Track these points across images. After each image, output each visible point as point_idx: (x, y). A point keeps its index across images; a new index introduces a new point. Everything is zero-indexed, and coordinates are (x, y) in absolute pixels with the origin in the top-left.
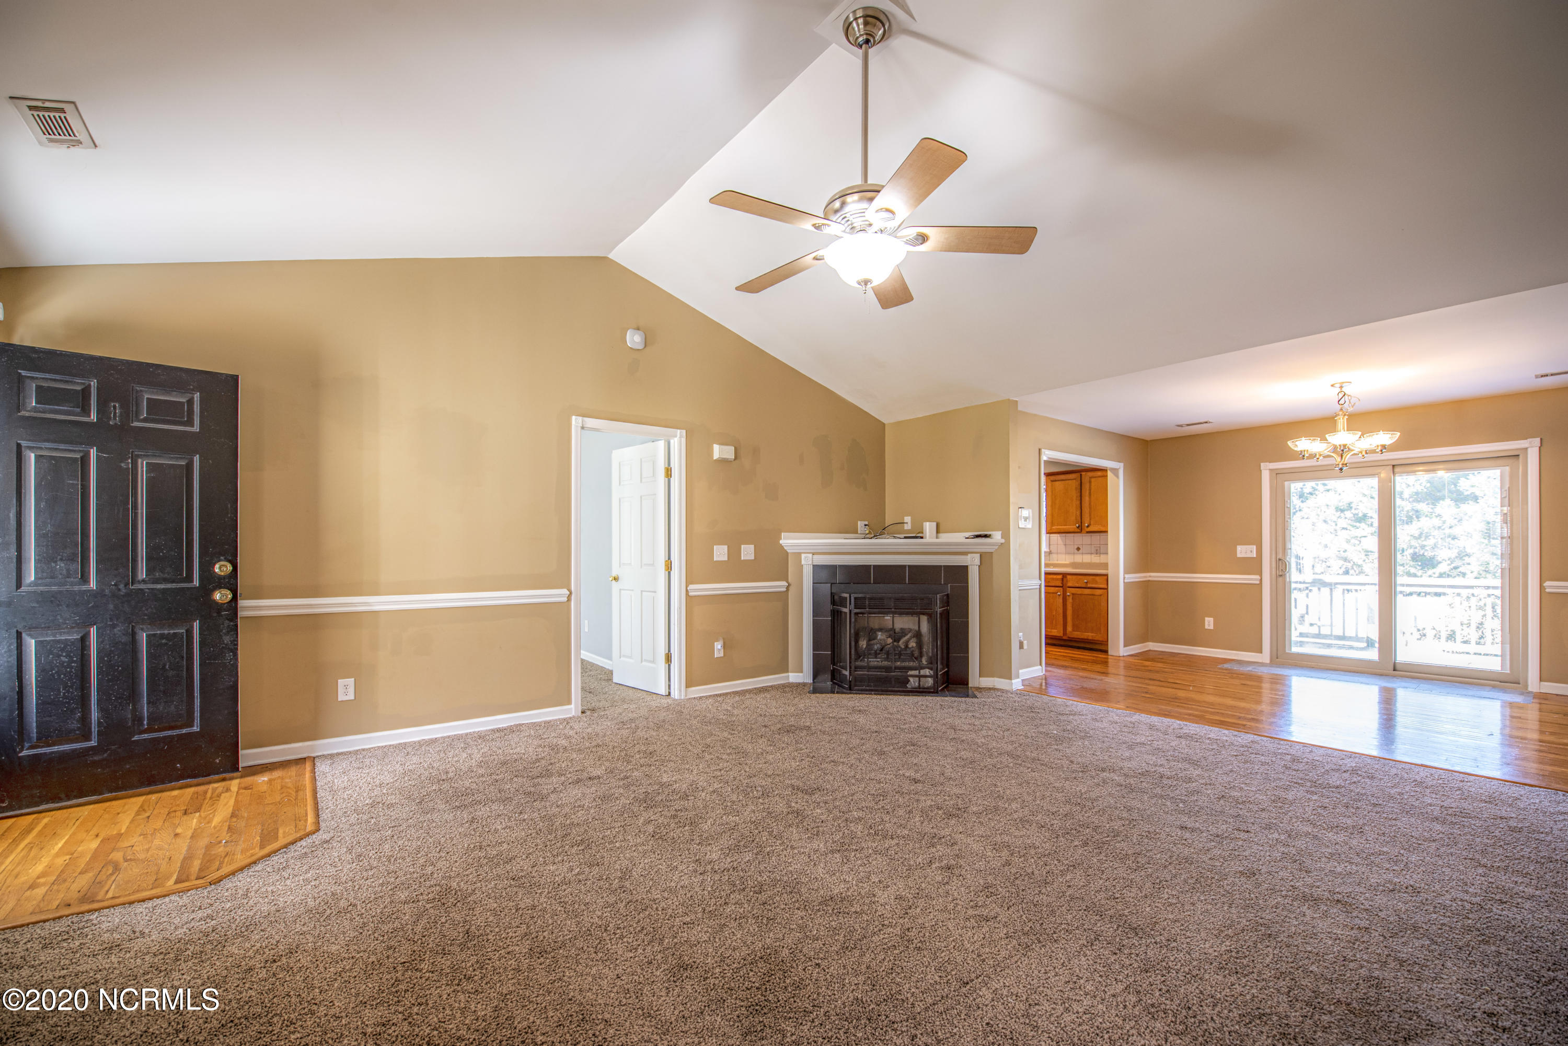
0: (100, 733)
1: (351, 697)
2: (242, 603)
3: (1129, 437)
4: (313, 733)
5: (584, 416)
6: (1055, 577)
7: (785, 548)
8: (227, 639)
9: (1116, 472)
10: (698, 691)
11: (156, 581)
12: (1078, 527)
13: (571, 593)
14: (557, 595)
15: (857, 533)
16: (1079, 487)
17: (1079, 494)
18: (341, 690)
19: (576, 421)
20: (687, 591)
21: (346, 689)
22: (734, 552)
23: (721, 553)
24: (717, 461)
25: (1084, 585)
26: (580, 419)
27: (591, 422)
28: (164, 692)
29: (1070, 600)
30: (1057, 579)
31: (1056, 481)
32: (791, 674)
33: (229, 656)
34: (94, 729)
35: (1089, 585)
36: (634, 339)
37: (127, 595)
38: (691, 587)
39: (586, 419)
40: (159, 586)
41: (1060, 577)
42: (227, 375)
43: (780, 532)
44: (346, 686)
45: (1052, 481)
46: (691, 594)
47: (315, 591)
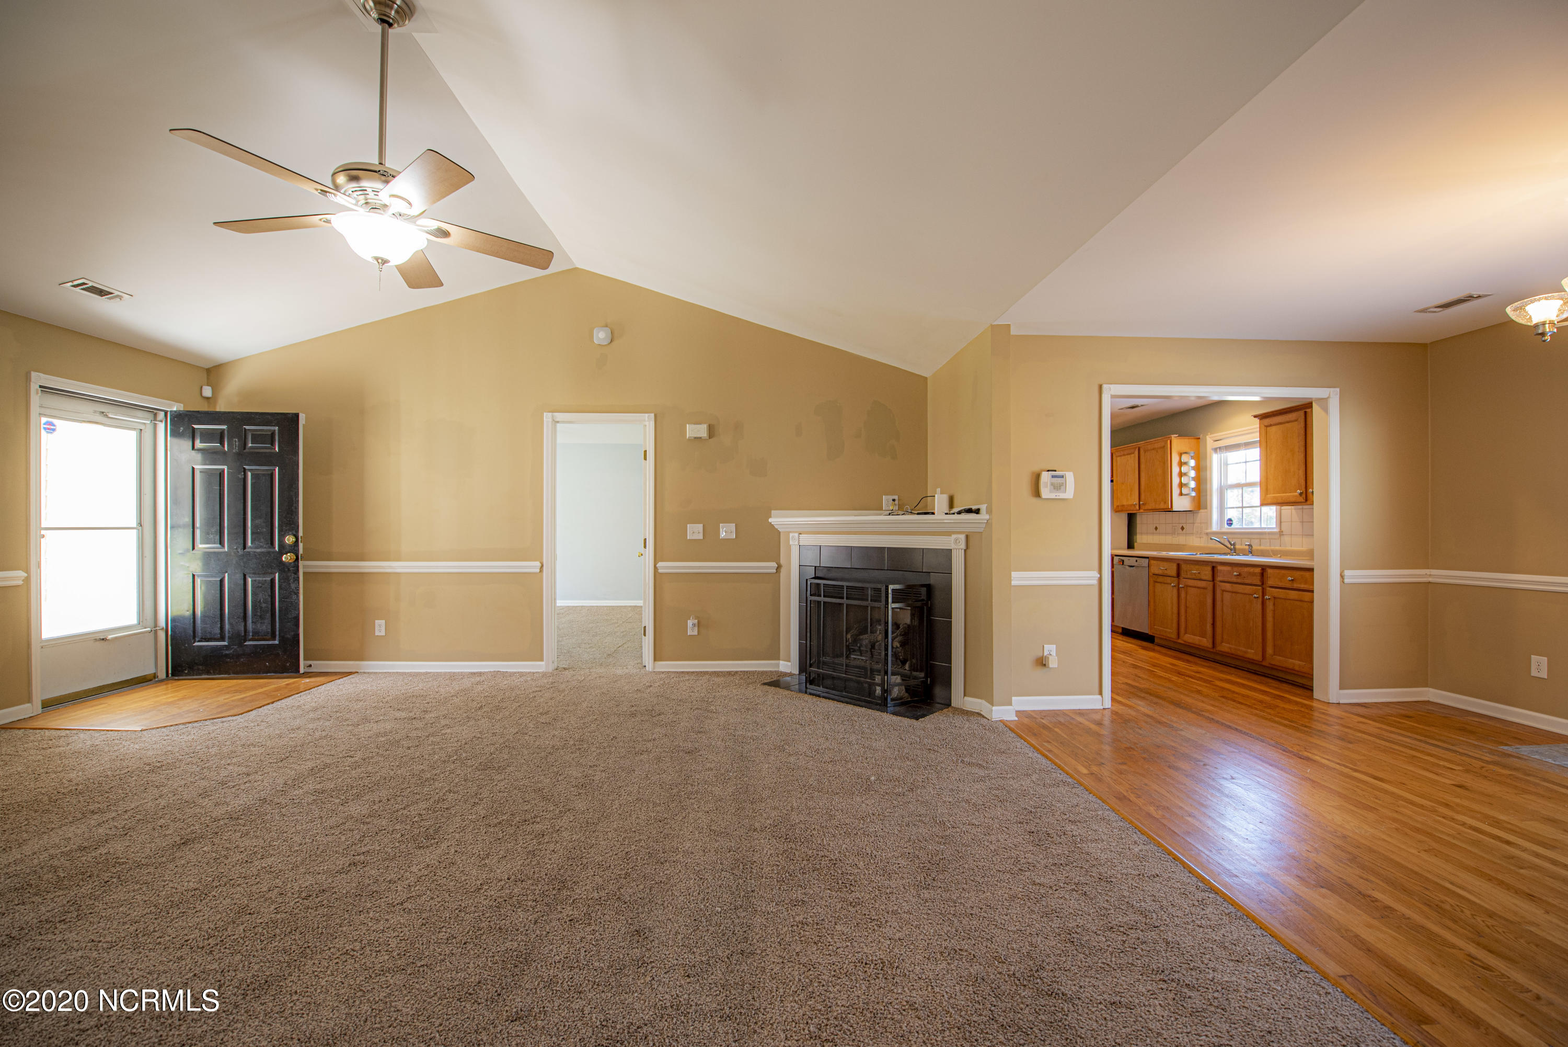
0: (229, 638)
1: (383, 633)
2: (301, 563)
3: (1351, 343)
4: (361, 658)
5: (552, 412)
6: (1252, 570)
7: (776, 527)
8: (293, 586)
9: (1324, 402)
10: (666, 666)
11: (256, 548)
12: (1301, 494)
13: (542, 566)
14: (532, 566)
15: (881, 509)
16: (1303, 432)
17: (1303, 443)
18: (377, 628)
19: (547, 417)
20: (655, 568)
21: (380, 627)
22: (710, 531)
23: (695, 531)
24: (690, 440)
25: (1288, 585)
26: (550, 414)
27: (559, 416)
28: (260, 617)
29: (1270, 606)
30: (1254, 574)
31: (1271, 425)
32: (781, 662)
33: (294, 597)
34: (227, 635)
35: (1296, 585)
36: (601, 336)
37: (243, 555)
38: (660, 564)
39: (555, 414)
40: (258, 550)
41: (1258, 570)
42: (293, 414)
43: (771, 510)
44: (380, 626)
45: (1267, 426)
46: (660, 571)
47: (362, 559)
